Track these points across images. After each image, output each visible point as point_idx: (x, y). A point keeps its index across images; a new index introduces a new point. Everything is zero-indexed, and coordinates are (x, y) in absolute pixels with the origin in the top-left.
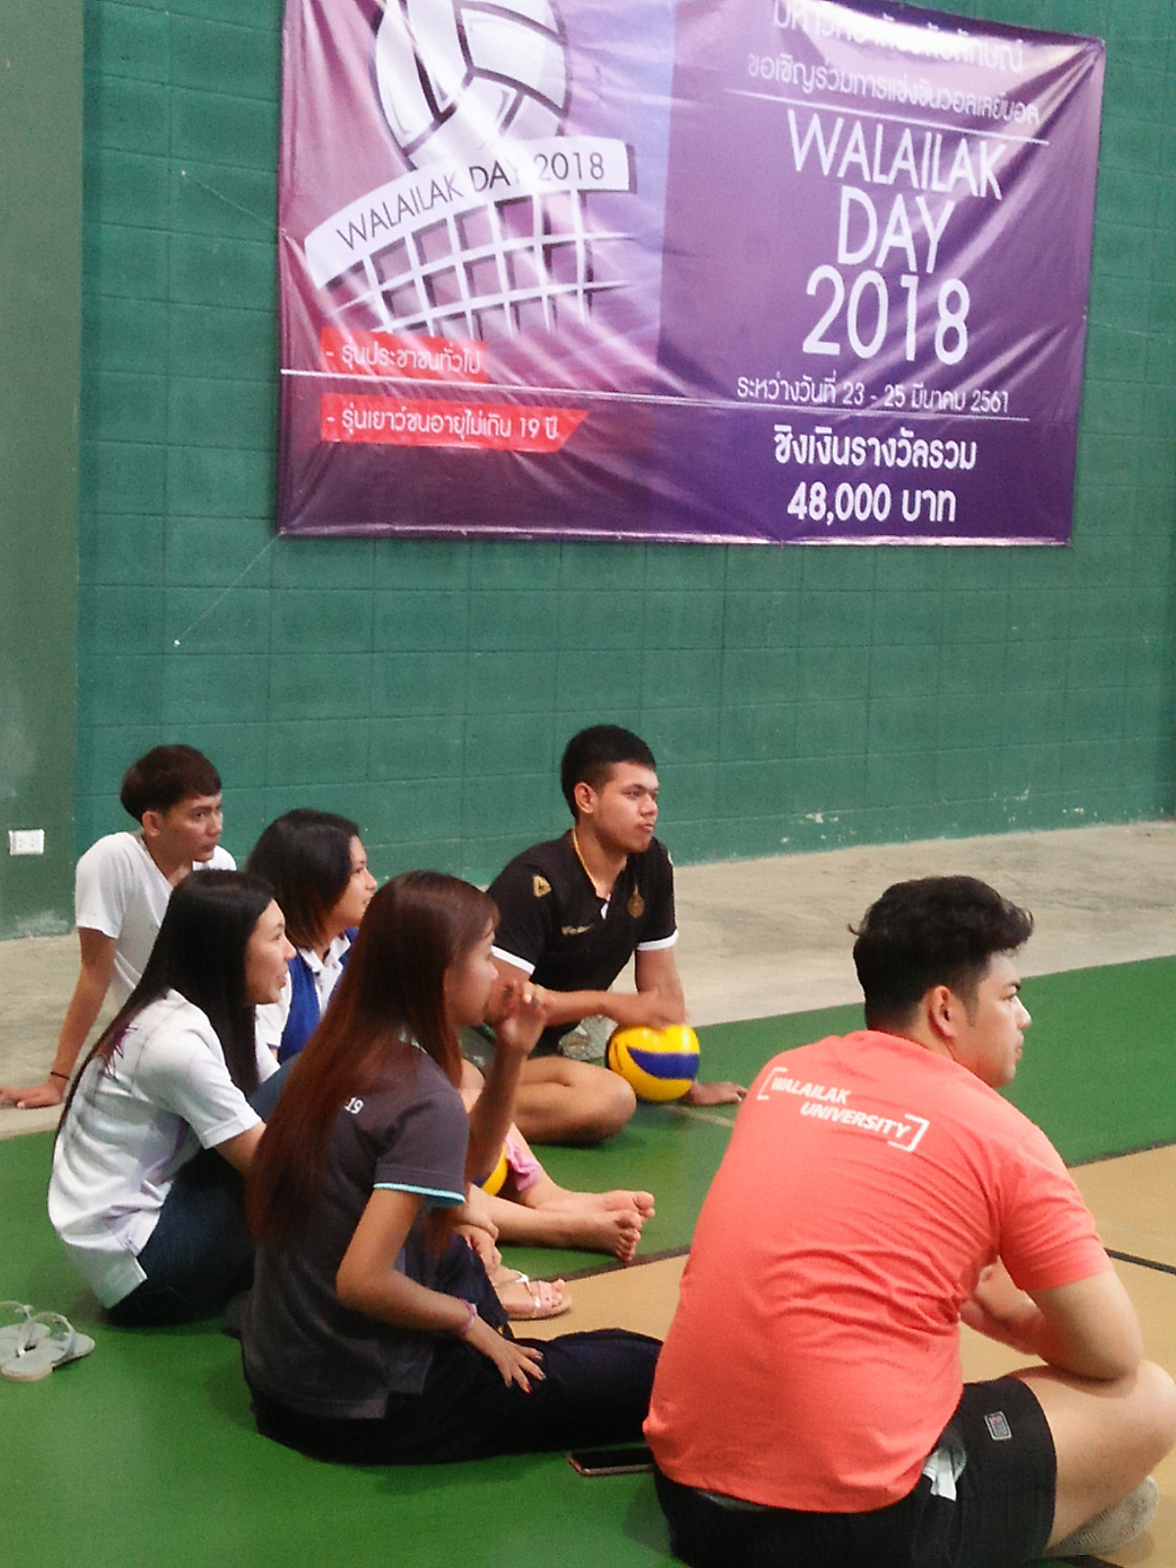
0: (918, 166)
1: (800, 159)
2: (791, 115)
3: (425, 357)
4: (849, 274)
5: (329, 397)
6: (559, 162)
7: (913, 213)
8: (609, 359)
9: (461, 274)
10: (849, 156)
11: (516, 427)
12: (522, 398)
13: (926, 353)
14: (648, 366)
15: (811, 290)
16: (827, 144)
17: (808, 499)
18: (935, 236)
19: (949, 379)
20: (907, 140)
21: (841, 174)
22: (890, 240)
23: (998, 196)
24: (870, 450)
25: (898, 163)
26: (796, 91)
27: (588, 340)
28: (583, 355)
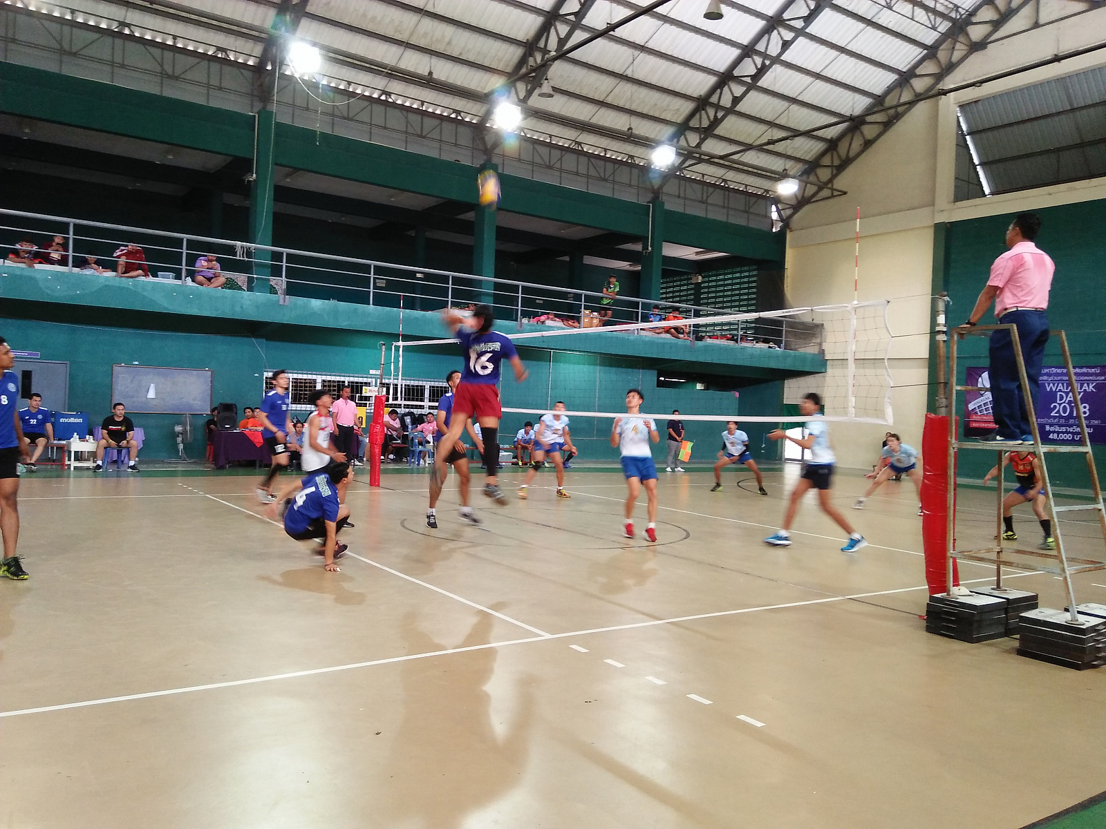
1: (1048, 390)
4: (1060, 404)
5: (971, 422)
7: (1074, 395)
9: (990, 408)
10: (1059, 388)
13: (1079, 415)
15: (1052, 406)
16: (1054, 387)
17: (1053, 436)
18: (1079, 398)
21: (1057, 390)
22: (1068, 399)
23: (1094, 391)
24: (1066, 429)
26: (1047, 380)
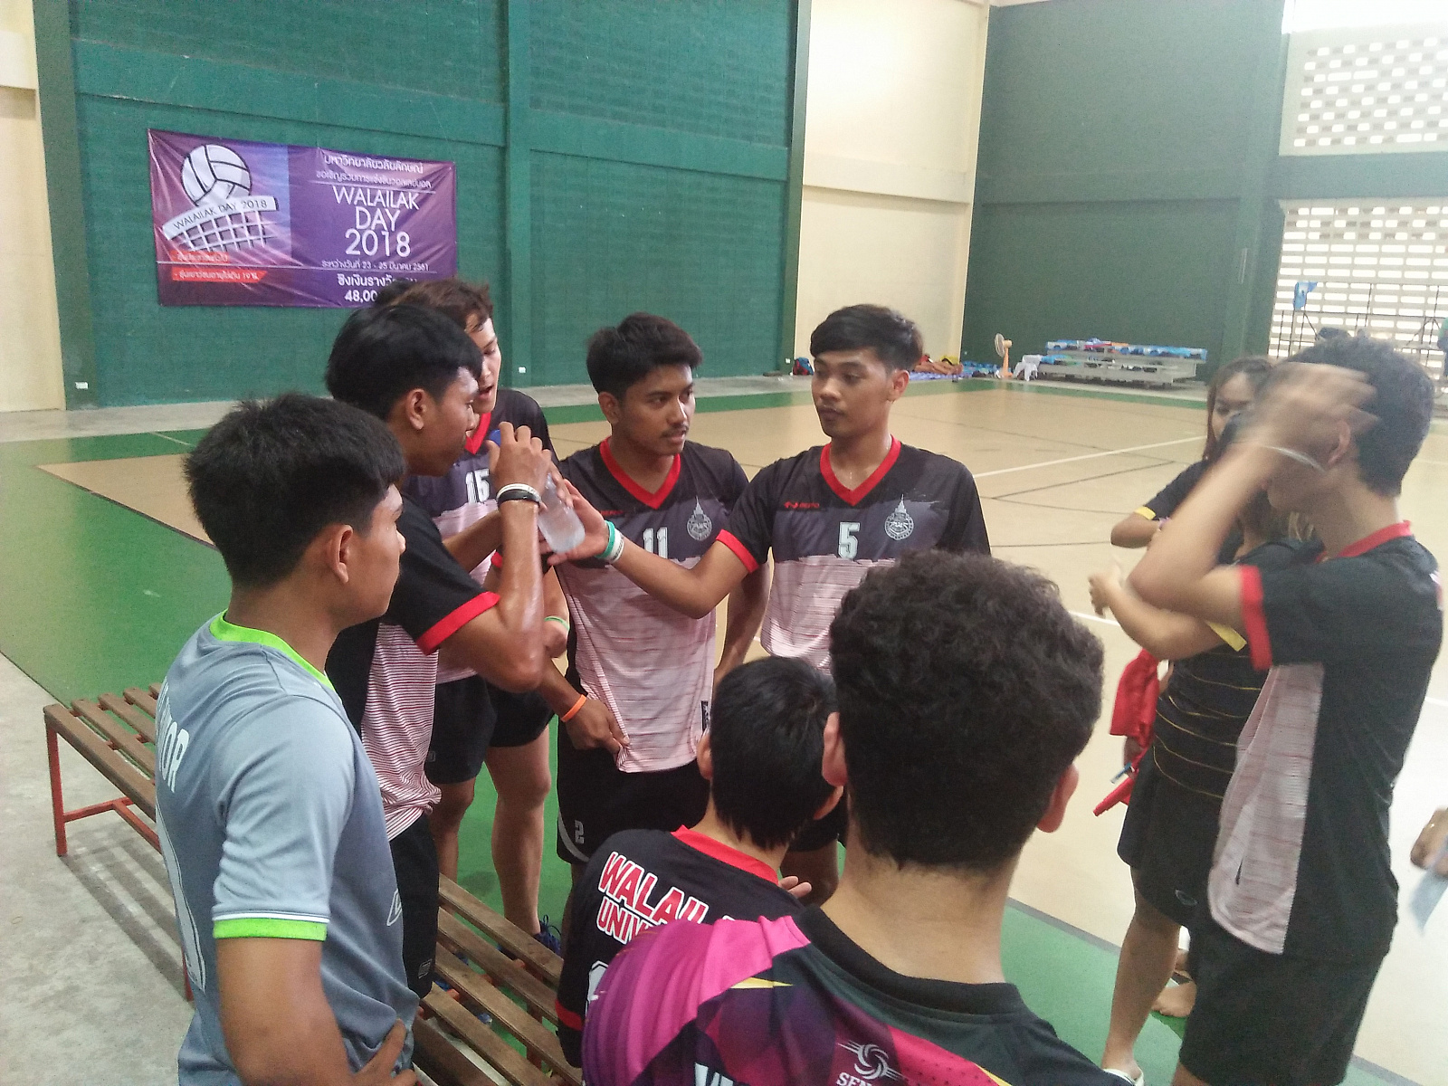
0: (385, 200)
1: (339, 200)
2: (334, 188)
3: (208, 257)
4: (361, 232)
5: (174, 269)
6: (251, 204)
7: (384, 214)
8: (274, 257)
9: (218, 235)
11: (242, 276)
12: (243, 268)
13: (394, 253)
14: (289, 258)
15: (347, 236)
16: (349, 195)
17: (352, 295)
18: (393, 220)
19: (403, 261)
20: (379, 193)
21: (355, 203)
22: (376, 222)
23: (417, 208)
24: (375, 281)
25: (377, 199)
26: (336, 180)
27: (265, 252)
28: (265, 256)
